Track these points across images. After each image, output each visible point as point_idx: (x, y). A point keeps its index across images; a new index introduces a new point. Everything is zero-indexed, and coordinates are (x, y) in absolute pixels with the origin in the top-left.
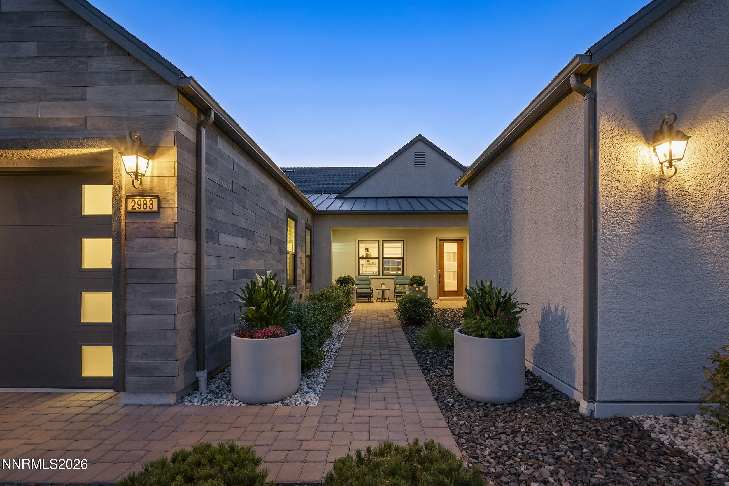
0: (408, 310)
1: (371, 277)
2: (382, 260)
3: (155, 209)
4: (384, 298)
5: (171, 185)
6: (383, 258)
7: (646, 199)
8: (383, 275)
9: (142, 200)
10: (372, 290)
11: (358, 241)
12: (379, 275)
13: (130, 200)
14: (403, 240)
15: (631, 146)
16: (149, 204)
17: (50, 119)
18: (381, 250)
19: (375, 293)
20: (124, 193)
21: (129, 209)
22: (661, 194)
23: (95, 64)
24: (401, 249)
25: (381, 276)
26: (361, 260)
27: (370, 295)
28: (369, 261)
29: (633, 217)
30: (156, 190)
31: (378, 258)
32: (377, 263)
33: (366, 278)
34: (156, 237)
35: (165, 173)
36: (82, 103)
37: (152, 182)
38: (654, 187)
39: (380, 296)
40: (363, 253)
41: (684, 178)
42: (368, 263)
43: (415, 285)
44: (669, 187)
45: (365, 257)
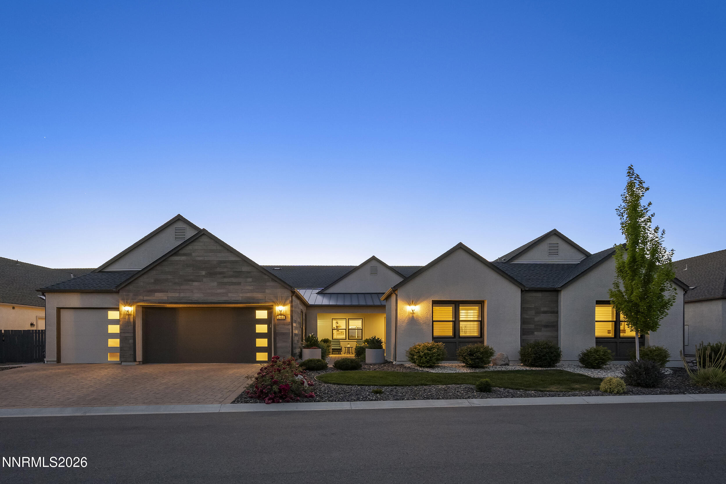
0: (359, 352)
1: (340, 340)
2: (348, 330)
3: (284, 318)
4: (349, 352)
5: (289, 313)
6: (349, 329)
7: (409, 318)
8: (349, 339)
9: (281, 316)
10: (342, 348)
11: (332, 319)
12: (346, 339)
13: (278, 316)
14: (362, 319)
15: (406, 306)
16: (283, 317)
17: (256, 297)
18: (348, 324)
19: (343, 349)
20: (276, 315)
21: (277, 318)
22: (413, 317)
23: (268, 284)
24: (361, 323)
25: (347, 340)
26: (334, 331)
27: (340, 351)
28: (339, 331)
29: (406, 322)
30: (285, 314)
31: (346, 329)
32: (345, 332)
33: (338, 341)
34: (284, 325)
35: (287, 310)
36: (264, 293)
37: (283, 312)
38: (411, 315)
39: (347, 351)
40: (334, 326)
41: (418, 313)
42: (338, 332)
43: (366, 343)
44: (415, 315)
45: (335, 328)
